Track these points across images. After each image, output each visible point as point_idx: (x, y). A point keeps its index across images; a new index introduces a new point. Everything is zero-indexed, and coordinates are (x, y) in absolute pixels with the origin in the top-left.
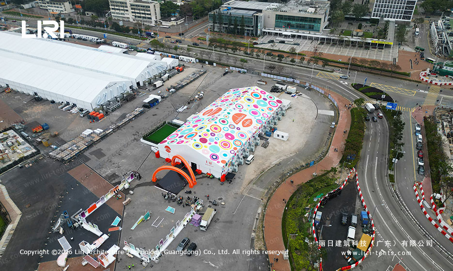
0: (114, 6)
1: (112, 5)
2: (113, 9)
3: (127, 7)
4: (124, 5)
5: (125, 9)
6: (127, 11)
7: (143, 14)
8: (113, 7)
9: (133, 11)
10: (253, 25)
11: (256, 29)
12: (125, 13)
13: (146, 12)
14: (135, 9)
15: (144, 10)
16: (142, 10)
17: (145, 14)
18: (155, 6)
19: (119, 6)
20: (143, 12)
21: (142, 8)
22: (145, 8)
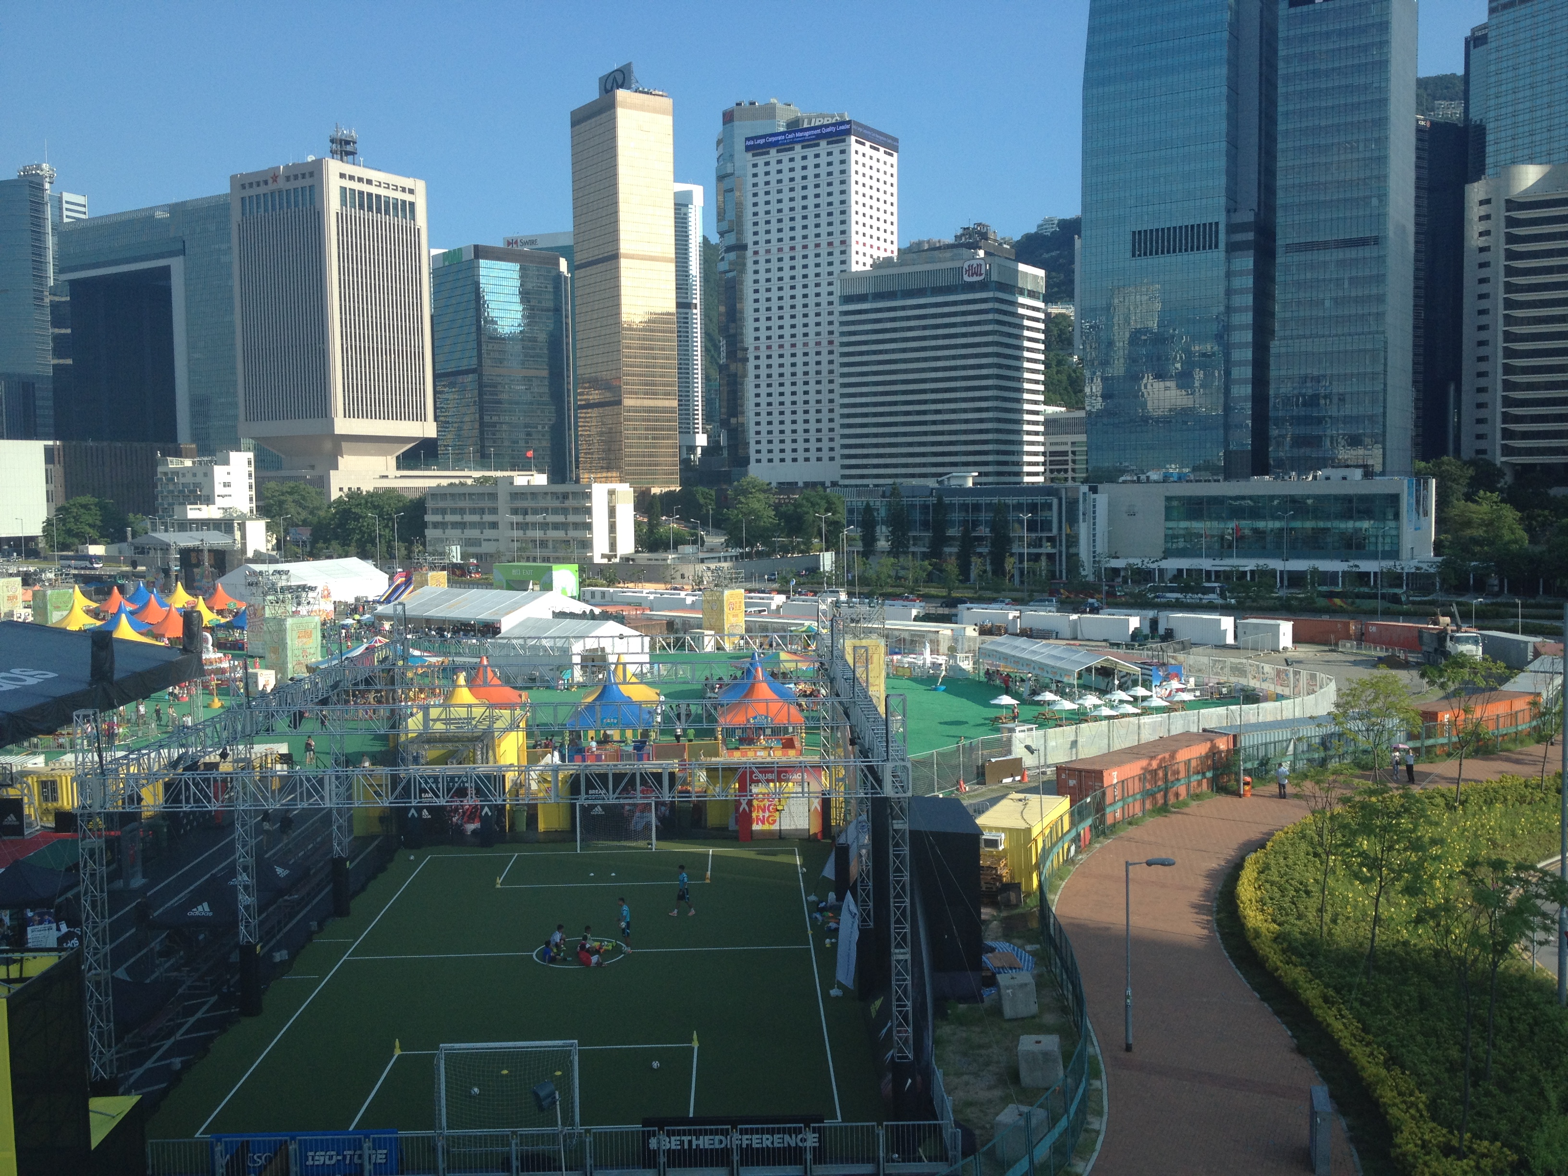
0: (443, 511)
1: (436, 511)
2: (436, 525)
3: (494, 511)
4: (487, 504)
5: (488, 518)
6: (494, 525)
7: (556, 526)
8: (438, 518)
9: (519, 518)
10: (1055, 531)
11: (1072, 550)
12: (483, 537)
13: (572, 518)
14: (525, 513)
15: (565, 511)
16: (555, 511)
17: (564, 526)
18: (611, 493)
19: (462, 511)
20: (560, 518)
21: (557, 504)
22: (570, 503)
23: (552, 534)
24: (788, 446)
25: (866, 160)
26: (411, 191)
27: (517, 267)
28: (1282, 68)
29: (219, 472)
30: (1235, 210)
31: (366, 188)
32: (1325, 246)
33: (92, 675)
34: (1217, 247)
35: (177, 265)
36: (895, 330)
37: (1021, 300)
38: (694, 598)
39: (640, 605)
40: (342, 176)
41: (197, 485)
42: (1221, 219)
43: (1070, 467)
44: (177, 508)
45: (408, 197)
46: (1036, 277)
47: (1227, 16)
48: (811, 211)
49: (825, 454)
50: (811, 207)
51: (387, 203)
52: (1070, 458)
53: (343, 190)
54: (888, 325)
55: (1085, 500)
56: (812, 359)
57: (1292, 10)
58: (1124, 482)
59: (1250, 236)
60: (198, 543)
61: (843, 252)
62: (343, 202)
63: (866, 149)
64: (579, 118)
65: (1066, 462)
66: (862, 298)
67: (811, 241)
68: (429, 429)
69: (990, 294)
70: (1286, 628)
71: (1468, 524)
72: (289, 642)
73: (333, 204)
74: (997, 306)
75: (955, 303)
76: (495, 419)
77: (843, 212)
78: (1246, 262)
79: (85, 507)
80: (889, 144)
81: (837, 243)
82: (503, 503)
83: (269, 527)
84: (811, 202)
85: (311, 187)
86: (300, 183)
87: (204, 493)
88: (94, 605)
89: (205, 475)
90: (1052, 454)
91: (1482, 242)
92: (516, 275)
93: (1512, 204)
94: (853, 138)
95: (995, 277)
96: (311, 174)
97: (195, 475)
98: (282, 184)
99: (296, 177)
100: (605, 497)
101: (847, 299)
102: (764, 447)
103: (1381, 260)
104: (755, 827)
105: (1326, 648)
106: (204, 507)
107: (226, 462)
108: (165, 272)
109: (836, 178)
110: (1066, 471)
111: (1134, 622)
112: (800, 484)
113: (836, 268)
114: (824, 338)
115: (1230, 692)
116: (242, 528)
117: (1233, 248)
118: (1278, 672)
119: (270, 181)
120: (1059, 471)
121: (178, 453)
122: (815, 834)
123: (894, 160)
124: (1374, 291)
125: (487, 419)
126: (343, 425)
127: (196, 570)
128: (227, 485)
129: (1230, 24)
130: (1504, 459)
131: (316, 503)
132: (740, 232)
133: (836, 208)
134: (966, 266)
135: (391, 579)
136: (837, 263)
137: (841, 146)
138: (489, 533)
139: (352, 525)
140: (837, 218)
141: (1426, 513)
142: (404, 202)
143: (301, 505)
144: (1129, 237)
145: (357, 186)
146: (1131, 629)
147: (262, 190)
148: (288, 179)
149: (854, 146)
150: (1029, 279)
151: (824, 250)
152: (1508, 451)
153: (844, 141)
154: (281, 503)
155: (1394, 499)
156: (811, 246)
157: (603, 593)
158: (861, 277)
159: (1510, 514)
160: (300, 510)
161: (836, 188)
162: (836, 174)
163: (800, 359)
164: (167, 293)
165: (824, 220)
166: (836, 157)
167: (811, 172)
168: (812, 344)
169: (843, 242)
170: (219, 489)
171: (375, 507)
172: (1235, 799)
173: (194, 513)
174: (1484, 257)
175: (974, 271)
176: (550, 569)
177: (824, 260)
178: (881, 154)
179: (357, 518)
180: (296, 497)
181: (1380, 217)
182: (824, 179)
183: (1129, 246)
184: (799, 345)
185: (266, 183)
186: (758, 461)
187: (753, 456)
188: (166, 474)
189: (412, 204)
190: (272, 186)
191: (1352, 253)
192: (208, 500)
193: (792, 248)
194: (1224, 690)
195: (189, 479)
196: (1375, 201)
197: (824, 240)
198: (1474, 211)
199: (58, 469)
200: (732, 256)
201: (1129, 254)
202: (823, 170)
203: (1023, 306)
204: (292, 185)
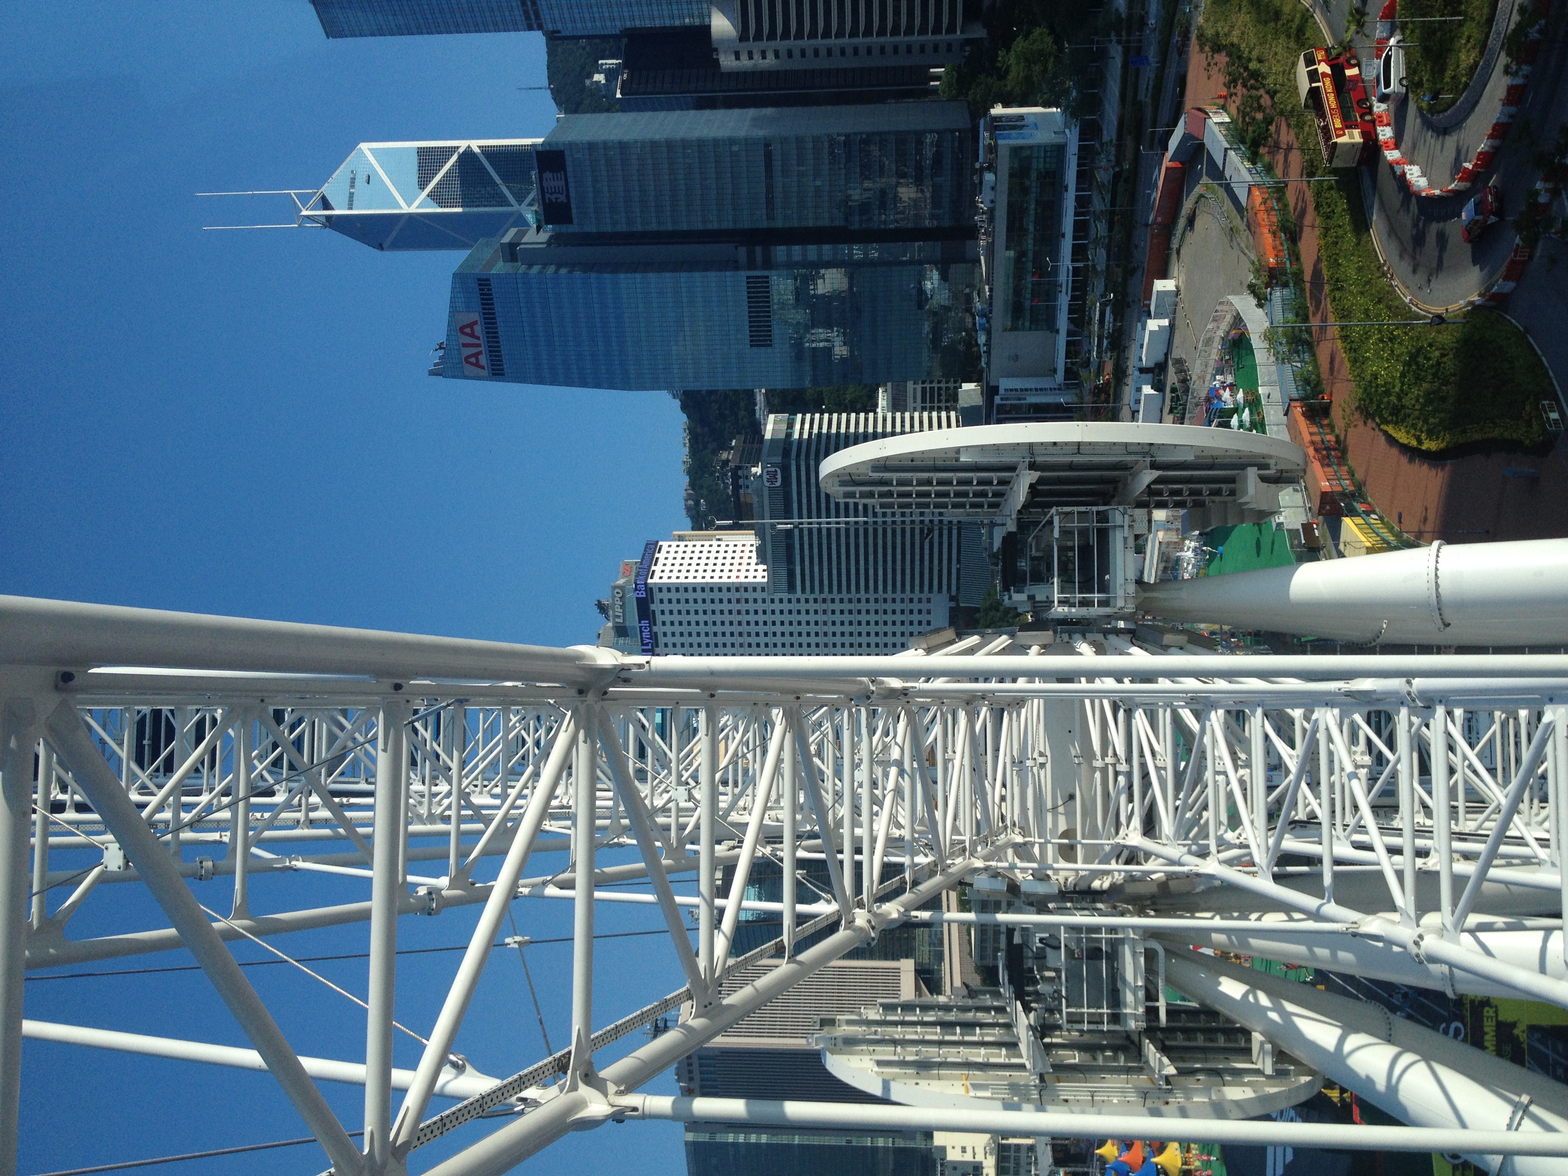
25: (668, 568)
28: (623, 228)
29: (952, 1155)
30: (736, 262)
32: (770, 188)
34: (767, 277)
36: (820, 545)
37: (796, 436)
42: (743, 274)
43: (935, 385)
46: (775, 422)
47: (577, 274)
48: (709, 618)
49: (924, 606)
50: (706, 618)
52: (928, 386)
54: (816, 551)
55: (1007, 399)
56: (838, 617)
57: (575, 221)
58: (988, 363)
59: (758, 250)
61: (746, 590)
63: (657, 569)
65: (932, 389)
66: (791, 574)
67: (735, 618)
68: (906, 965)
69: (793, 463)
70: (1161, 285)
74: (803, 457)
75: (799, 494)
77: (712, 590)
78: (780, 252)
80: (651, 550)
81: (738, 595)
84: (701, 618)
85: (700, 1058)
86: (698, 1067)
87: (970, 1170)
89: (955, 1168)
90: (924, 400)
91: (770, 56)
93: (743, 37)
94: (650, 581)
95: (778, 459)
98: (698, 1084)
99: (690, 1072)
101: (791, 588)
103: (784, 140)
105: (1174, 256)
107: (943, 1149)
109: (682, 596)
110: (940, 389)
111: (1147, 390)
113: (759, 595)
114: (820, 607)
115: (1229, 353)
117: (768, 264)
120: (939, 395)
123: (665, 544)
124: (810, 145)
128: (964, 1150)
129: (585, 271)
130: (958, 32)
133: (707, 595)
134: (767, 484)
136: (755, 595)
137: (656, 591)
140: (716, 595)
141: (1021, 117)
144: (755, 349)
148: (691, 1079)
149: (656, 580)
150: (777, 427)
151: (743, 607)
152: (951, 29)
153: (651, 589)
155: (1016, 151)
156: (739, 618)
158: (772, 573)
161: (691, 596)
162: (678, 595)
163: (838, 629)
165: (717, 607)
166: (665, 596)
167: (676, 618)
168: (825, 618)
169: (737, 590)
170: (968, 1157)
174: (783, 54)
177: (751, 606)
178: (661, 556)
181: (748, 143)
182: (683, 607)
183: (763, 349)
184: (825, 629)
191: (777, 164)
192: (978, 1167)
193: (741, 634)
194: (1227, 357)
196: (735, 148)
197: (735, 607)
198: (745, 63)
201: (769, 350)
202: (675, 607)
203: (801, 434)
204: (697, 1075)
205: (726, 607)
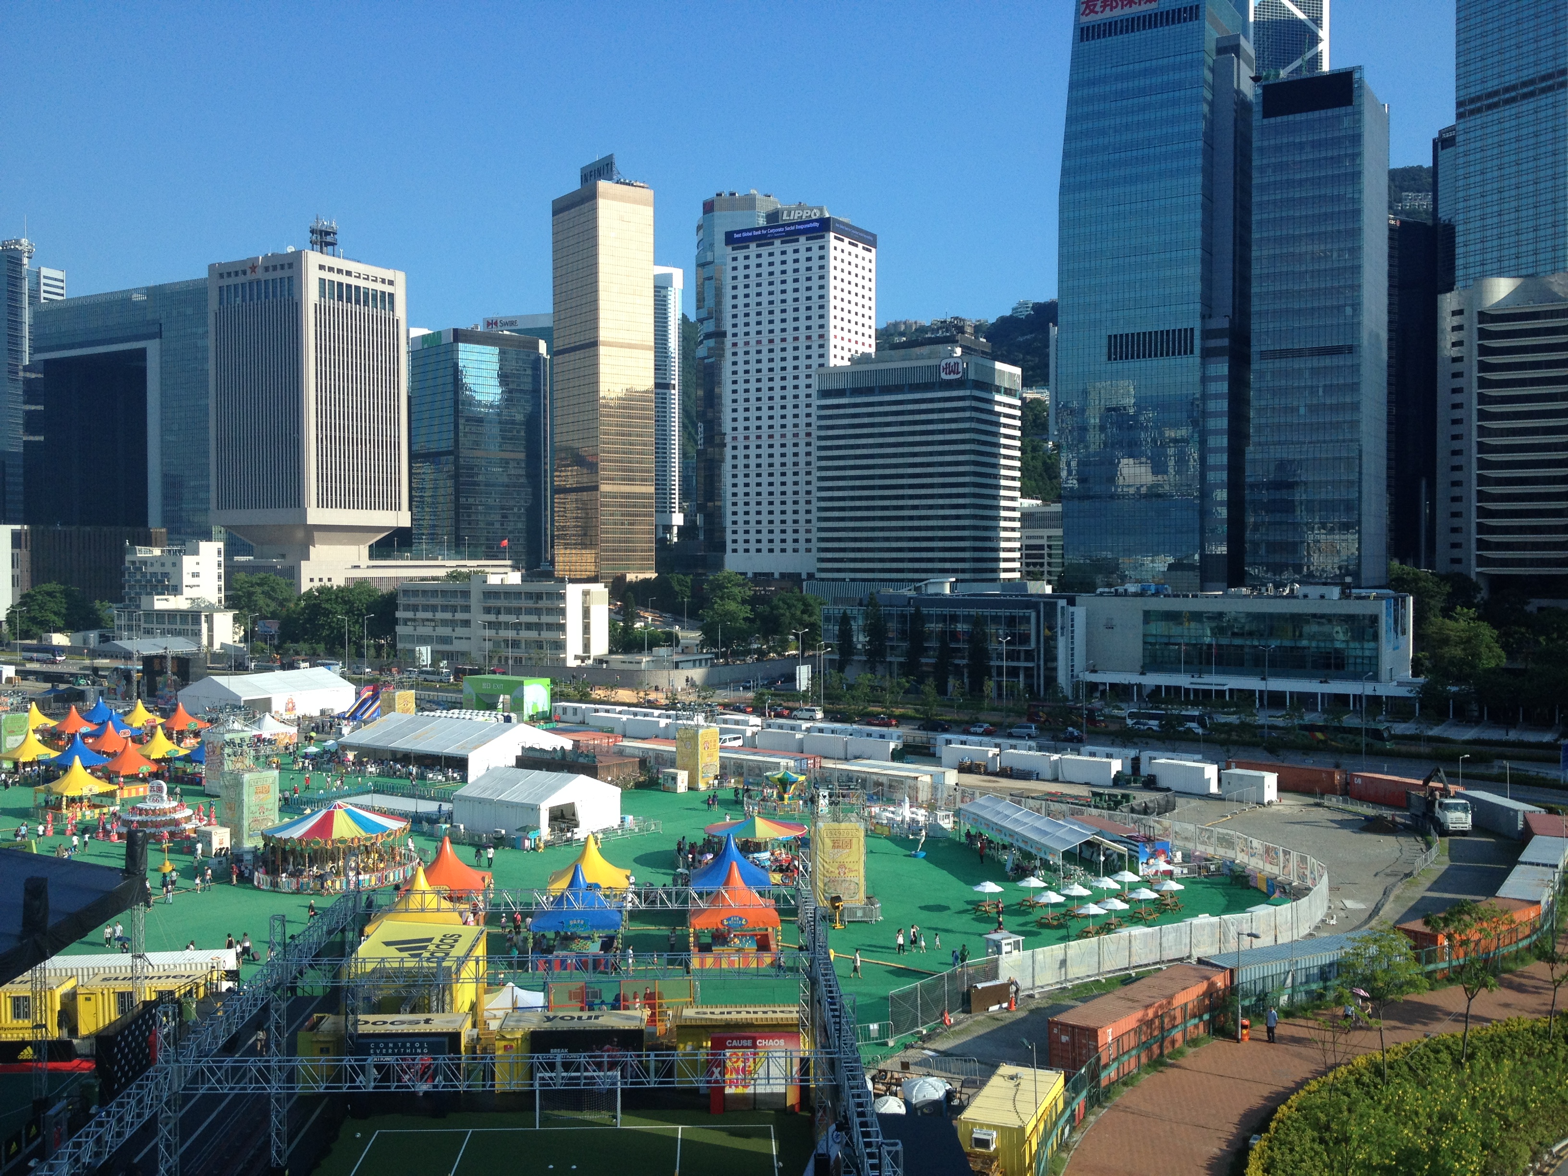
0: (415, 608)
1: (407, 608)
2: (406, 621)
3: (467, 609)
4: (459, 601)
5: (460, 616)
6: (466, 623)
7: (529, 626)
8: (409, 615)
9: (492, 618)
10: (1033, 645)
11: (1050, 665)
12: (454, 635)
13: (545, 619)
14: (498, 612)
15: (538, 612)
16: (529, 611)
17: (538, 627)
18: (586, 593)
19: (434, 608)
20: (533, 619)
21: (530, 604)
22: (544, 603)
23: (525, 634)
24: (765, 536)
25: (845, 256)
26: (391, 283)
27: (496, 350)
28: (1257, 179)
29: (188, 563)
30: (1210, 316)
31: (345, 280)
32: (1298, 353)
33: (24, 925)
34: (1192, 352)
35: (153, 348)
36: (872, 425)
37: (998, 398)
38: (669, 721)
39: (612, 731)
40: (321, 267)
41: (166, 575)
42: (1196, 324)
43: (1046, 560)
44: (144, 599)
45: (387, 289)
46: (1011, 375)
47: (1202, 126)
48: (790, 305)
49: (802, 545)
50: (790, 301)
51: (366, 294)
52: (1046, 551)
53: (322, 281)
54: (866, 420)
55: (1063, 614)
56: (790, 450)
57: (1265, 121)
58: (1101, 594)
59: (1225, 342)
60: (161, 651)
61: (821, 346)
62: (322, 294)
63: (845, 244)
64: (561, 207)
65: (1042, 556)
66: (840, 393)
67: (790, 335)
68: (403, 519)
69: (967, 393)
70: (1271, 780)
71: (1445, 641)
72: (245, 798)
73: (311, 295)
74: (975, 404)
75: (932, 400)
76: (471, 501)
77: (821, 307)
78: (1221, 368)
79: (50, 594)
80: (868, 240)
81: (815, 337)
82: (475, 601)
83: (236, 619)
84: (790, 296)
85: (290, 278)
86: (279, 274)
87: (172, 582)
88: (52, 723)
89: (174, 564)
90: (1028, 547)
91: (1455, 352)
92: (496, 358)
93: (1484, 317)
94: (832, 235)
95: (972, 376)
96: (290, 265)
97: (163, 565)
98: (260, 275)
99: (275, 268)
100: (579, 598)
101: (825, 394)
102: (741, 537)
103: (1355, 369)
104: (728, 1091)
105: (1311, 800)
106: (171, 598)
107: (196, 552)
108: (141, 354)
109: (815, 273)
110: (1042, 565)
111: (1116, 766)
112: (777, 576)
113: (815, 362)
114: (802, 430)
115: (1218, 869)
116: (210, 620)
117: (1207, 354)
118: (1267, 850)
119: (249, 271)
120: (1035, 565)
121: (148, 541)
122: (793, 1106)
123: (872, 255)
124: (1348, 400)
125: (462, 500)
126: (316, 515)
127: (158, 679)
128: (195, 575)
129: (1205, 134)
130: (1479, 570)
131: (285, 595)
132: (719, 320)
133: (815, 303)
134: (943, 364)
135: (358, 694)
136: (815, 356)
137: (820, 242)
138: (460, 631)
139: (322, 620)
140: (815, 312)
141: (1404, 632)
142: (383, 293)
143: (270, 597)
144: (1105, 342)
145: (336, 278)
146: (1113, 773)
147: (241, 279)
148: (267, 269)
149: (833, 242)
150: (1006, 377)
151: (802, 343)
152: (1482, 561)
153: (823, 237)
154: (250, 595)
155: (1374, 620)
156: (790, 339)
157: (575, 710)
158: (839, 372)
159: (1487, 632)
160: (269, 601)
161: (815, 283)
162: (815, 269)
163: (777, 450)
164: (141, 374)
165: (802, 314)
166: (815, 253)
167: (790, 266)
168: (789, 435)
169: (821, 336)
170: (187, 579)
171: (345, 602)
172: (1233, 1045)
173: (162, 603)
174: (1458, 367)
175: (951, 369)
176: (521, 684)
177: (802, 353)
178: (859, 250)
179: (327, 613)
180: (266, 588)
181: (1355, 326)
182: (802, 274)
183: (1105, 350)
184: (777, 436)
185: (244, 273)
186: (735, 551)
187: (730, 546)
188: (134, 563)
189: (391, 296)
190: (250, 276)
191: (1327, 361)
192: (176, 590)
193: (771, 341)
194: (1213, 868)
195: (157, 569)
196: (1349, 311)
197: (802, 333)
198: (1447, 322)
199: (25, 553)
200: (711, 342)
201: (1105, 358)
202: (802, 265)
203: (1000, 403)
204: (270, 275)
205: (802, 324)
